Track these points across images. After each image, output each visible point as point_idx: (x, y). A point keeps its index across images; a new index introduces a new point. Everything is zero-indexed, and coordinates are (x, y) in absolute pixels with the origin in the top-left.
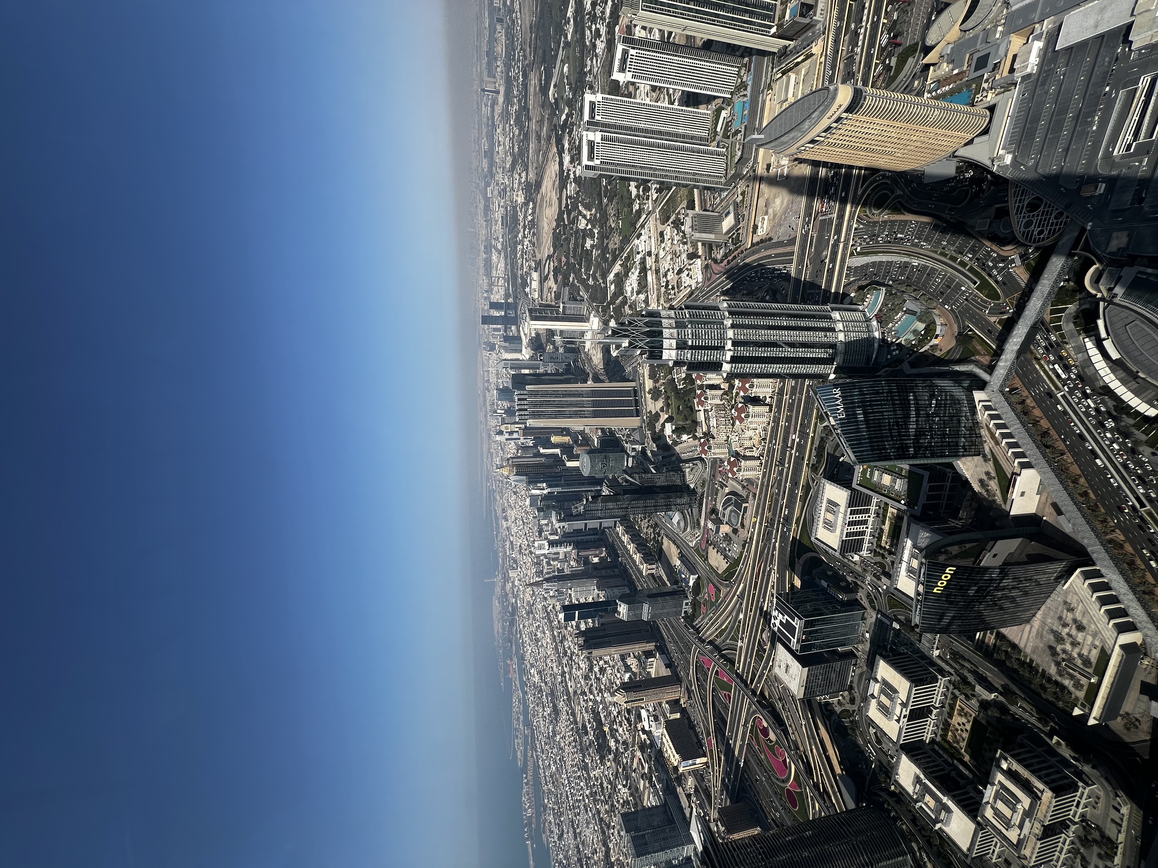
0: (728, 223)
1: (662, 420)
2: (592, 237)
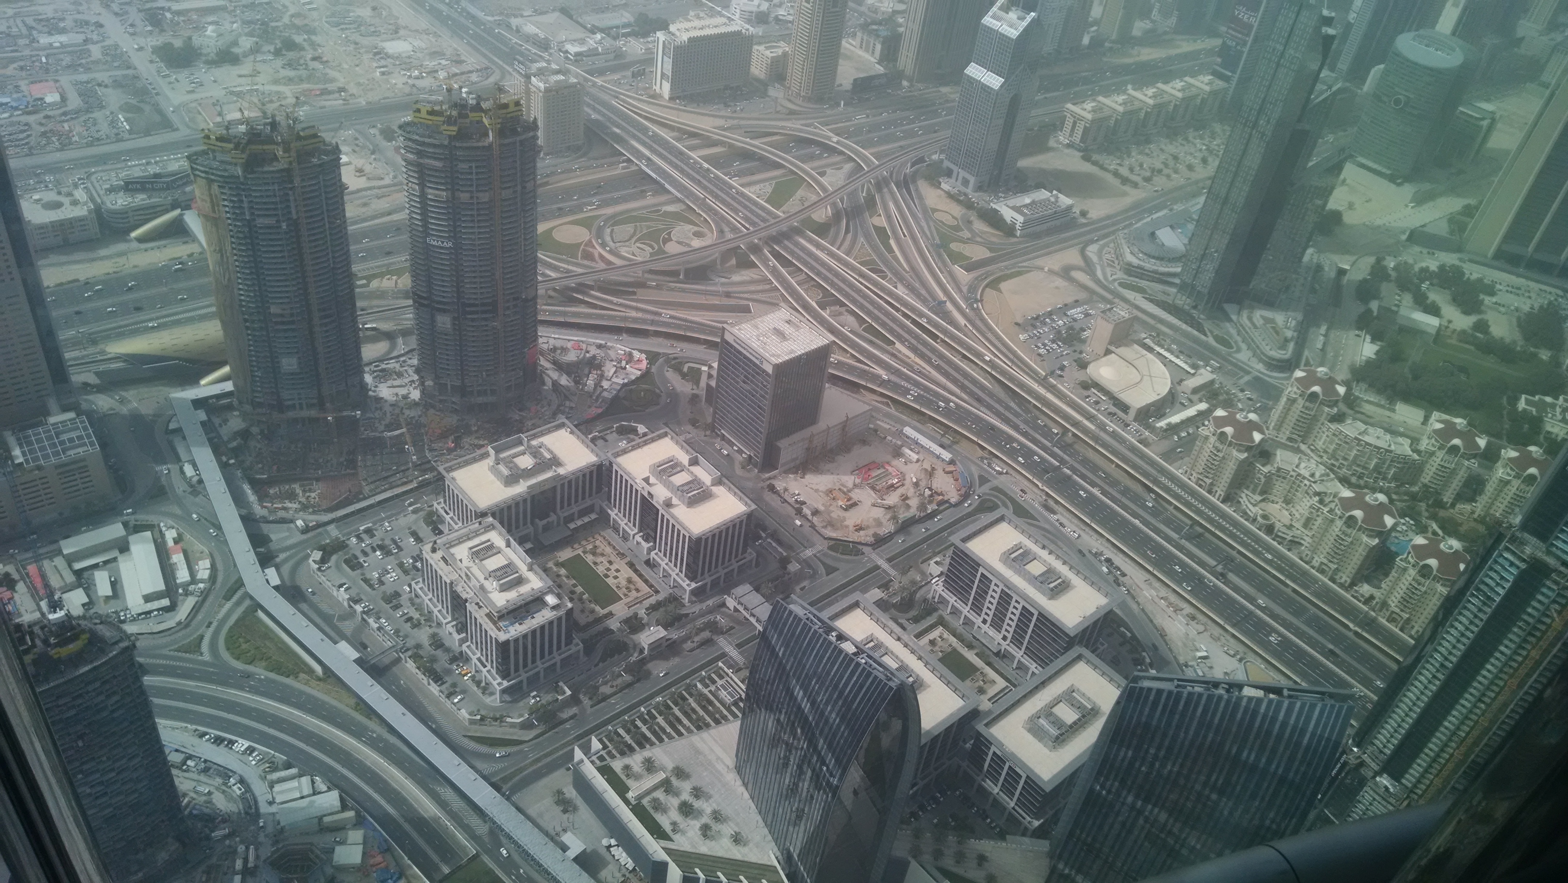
1: (1452, 313)
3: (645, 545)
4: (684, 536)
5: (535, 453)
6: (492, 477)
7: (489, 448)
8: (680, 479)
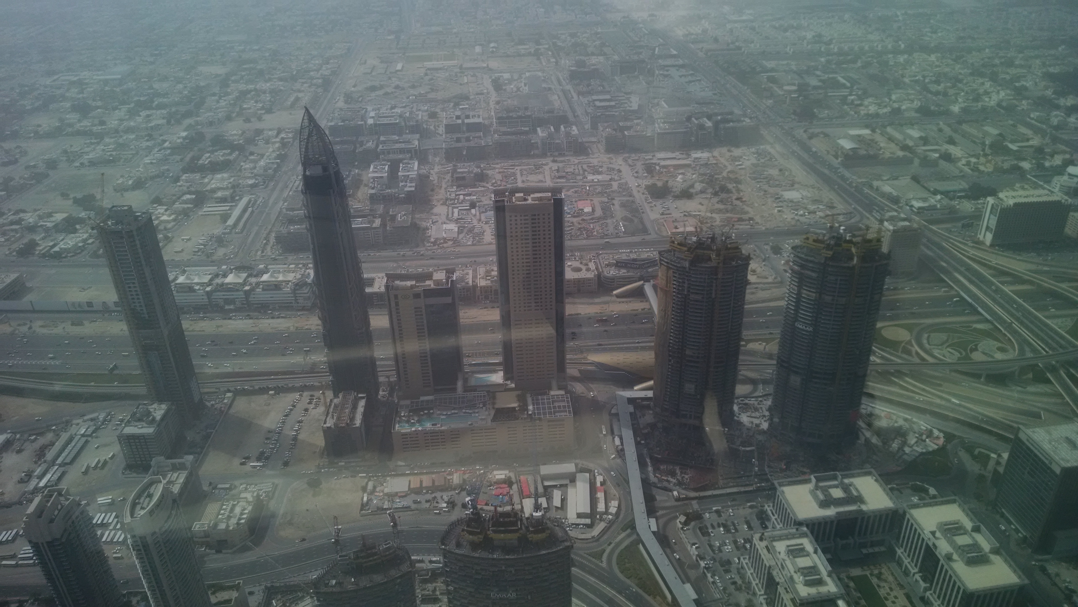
3: (923, 585)
4: (959, 588)
5: (846, 489)
6: (810, 498)
7: (812, 477)
8: (963, 540)
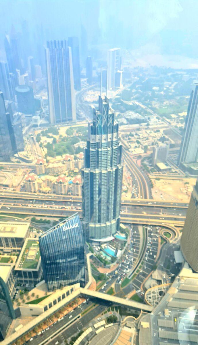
0: (162, 166)
1: (55, 136)
2: (160, 91)
